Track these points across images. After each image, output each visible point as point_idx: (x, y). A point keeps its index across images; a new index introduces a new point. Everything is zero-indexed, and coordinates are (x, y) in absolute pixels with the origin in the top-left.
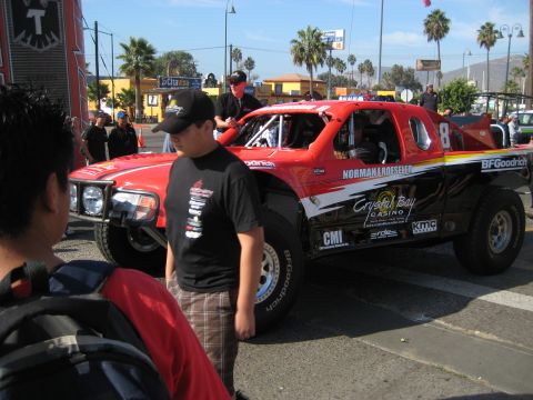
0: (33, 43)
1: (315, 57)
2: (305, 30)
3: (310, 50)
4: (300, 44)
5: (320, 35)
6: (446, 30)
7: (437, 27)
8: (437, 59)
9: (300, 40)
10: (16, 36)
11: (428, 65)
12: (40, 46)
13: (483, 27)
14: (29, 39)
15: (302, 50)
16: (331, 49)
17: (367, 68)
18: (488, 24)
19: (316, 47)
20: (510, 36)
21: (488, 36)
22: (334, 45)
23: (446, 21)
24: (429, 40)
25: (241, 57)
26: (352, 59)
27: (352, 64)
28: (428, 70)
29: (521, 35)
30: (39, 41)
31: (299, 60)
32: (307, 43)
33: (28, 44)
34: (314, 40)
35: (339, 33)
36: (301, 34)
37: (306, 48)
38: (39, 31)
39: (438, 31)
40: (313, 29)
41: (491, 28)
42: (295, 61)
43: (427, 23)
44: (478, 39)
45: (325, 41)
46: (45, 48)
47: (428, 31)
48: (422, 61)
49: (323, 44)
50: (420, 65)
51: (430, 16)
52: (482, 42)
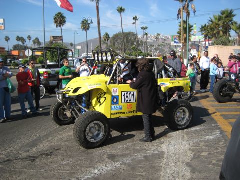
7: (60, 20)
11: (56, 38)
17: (37, 42)
18: (85, 20)
21: (86, 26)
23: (64, 18)
24: (57, 27)
27: (30, 40)
28: (56, 41)
29: (92, 22)
39: (60, 23)
41: (87, 22)
43: (55, 19)
44: (82, 27)
48: (53, 37)
51: (56, 15)
52: (83, 29)
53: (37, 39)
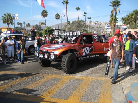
1: (9, 21)
2: (6, 14)
3: (8, 19)
4: (5, 18)
5: (11, 15)
6: (47, 15)
7: (45, 14)
8: (45, 22)
11: (43, 24)
13: (56, 15)
15: (5, 19)
16: (14, 19)
17: (28, 25)
18: (57, 14)
19: (10, 18)
20: (62, 16)
21: (58, 17)
22: (15, 18)
23: (47, 13)
24: (43, 17)
26: (24, 23)
27: (24, 24)
28: (43, 25)
29: (64, 16)
31: (4, 22)
32: (7, 17)
34: (9, 17)
35: (16, 15)
36: (5, 15)
40: (8, 13)
42: (3, 22)
43: (42, 13)
45: (13, 17)
47: (42, 15)
48: (41, 23)
49: (12, 18)
51: (43, 11)
52: (56, 18)
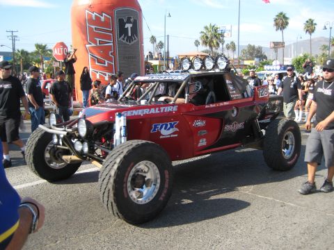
0: (127, 40)
1: (215, 41)
2: (209, 26)
3: (212, 38)
4: (205, 34)
5: (217, 28)
6: (287, 24)
7: (282, 22)
8: (282, 41)
9: (205, 32)
10: (120, 37)
11: (277, 45)
12: (130, 42)
13: (307, 22)
14: (126, 38)
15: (207, 37)
16: (223, 37)
17: (232, 46)
18: (310, 20)
19: (215, 36)
21: (310, 27)
22: (225, 35)
23: (287, 18)
24: (277, 30)
25: (155, 41)
28: (277, 48)
30: (130, 39)
31: (205, 43)
32: (209, 33)
33: (125, 41)
34: (213, 32)
35: (228, 27)
36: (206, 28)
37: (209, 36)
38: (130, 35)
39: (282, 25)
40: (212, 25)
41: (312, 22)
42: (203, 44)
43: (276, 20)
44: (305, 29)
45: (220, 32)
46: (132, 43)
47: (277, 24)
48: (273, 43)
49: (219, 34)
50: (272, 45)
51: (277, 16)
52: (307, 31)
53: (232, 43)
